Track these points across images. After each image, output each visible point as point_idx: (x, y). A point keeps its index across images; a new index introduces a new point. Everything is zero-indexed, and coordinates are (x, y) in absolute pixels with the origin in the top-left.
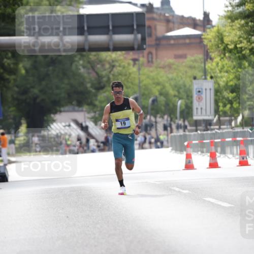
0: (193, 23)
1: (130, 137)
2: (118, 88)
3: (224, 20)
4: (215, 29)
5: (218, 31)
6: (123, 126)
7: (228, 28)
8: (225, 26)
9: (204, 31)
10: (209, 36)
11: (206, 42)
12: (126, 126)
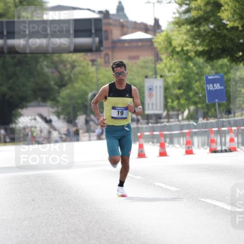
0: (145, 28)
2: (119, 69)
3: (172, 25)
4: (164, 33)
5: (167, 35)
6: (120, 116)
7: (176, 33)
8: (173, 31)
9: (155, 34)
10: (159, 40)
11: (156, 45)
12: (124, 116)
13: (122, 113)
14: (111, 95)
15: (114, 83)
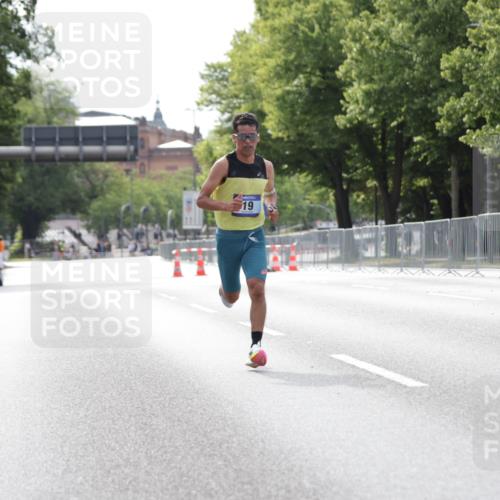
0: (185, 137)
1: (253, 239)
2: (247, 127)
3: (213, 135)
4: (205, 143)
5: (208, 145)
6: (247, 211)
7: (217, 142)
8: (214, 140)
9: (195, 144)
10: (200, 149)
11: (195, 155)
12: (254, 211)
13: (251, 206)
14: (234, 173)
15: (235, 153)
